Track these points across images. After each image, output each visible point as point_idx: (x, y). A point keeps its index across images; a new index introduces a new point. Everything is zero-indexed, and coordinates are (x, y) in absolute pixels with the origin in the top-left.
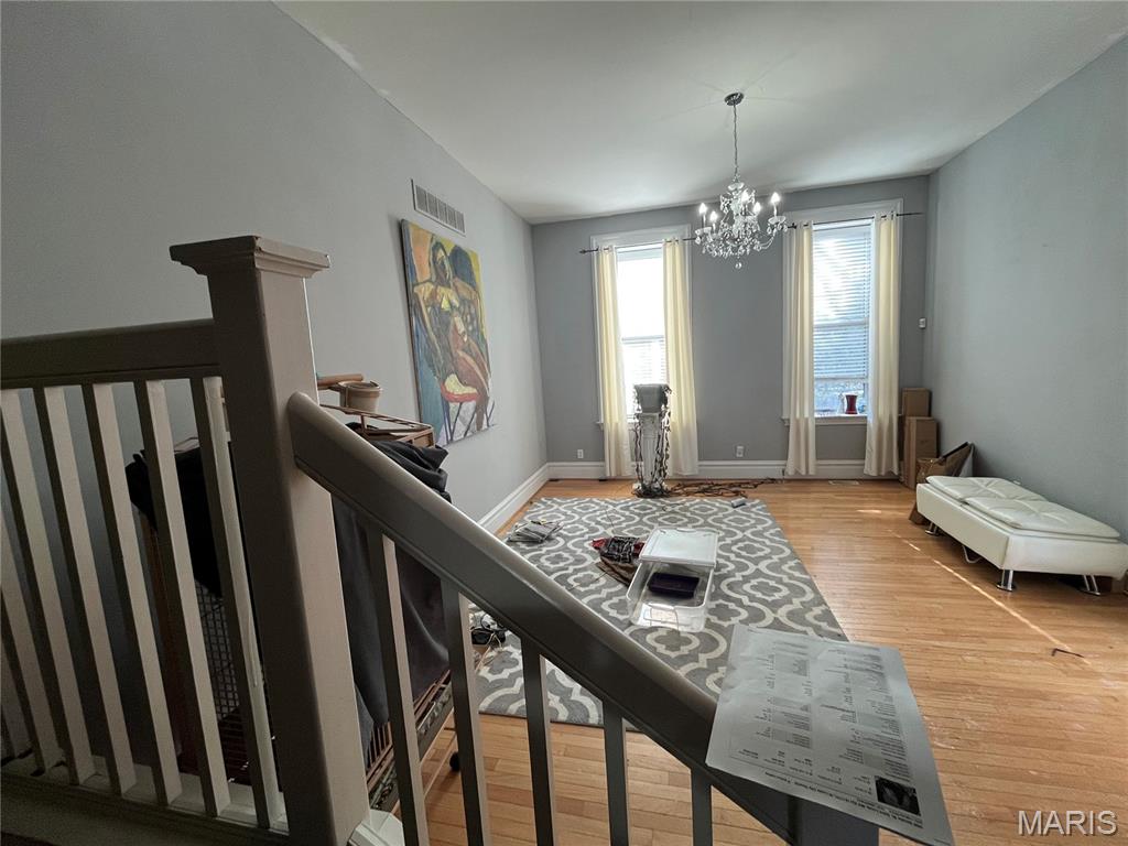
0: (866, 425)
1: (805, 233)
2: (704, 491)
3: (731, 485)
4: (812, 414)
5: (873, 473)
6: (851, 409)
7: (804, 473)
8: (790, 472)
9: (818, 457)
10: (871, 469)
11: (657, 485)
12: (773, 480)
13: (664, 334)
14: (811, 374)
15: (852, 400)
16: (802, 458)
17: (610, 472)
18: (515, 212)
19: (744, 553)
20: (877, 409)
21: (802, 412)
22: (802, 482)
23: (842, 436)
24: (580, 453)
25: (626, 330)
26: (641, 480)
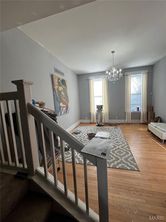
0: (140, 113)
1: (129, 77)
2: (110, 125)
3: (115, 124)
4: (130, 110)
5: (142, 122)
6: (138, 110)
7: (129, 122)
8: (126, 122)
9: (131, 119)
10: (141, 121)
11: (100, 124)
12: (123, 124)
13: (102, 95)
14: (130, 103)
15: (138, 108)
16: (128, 119)
17: (92, 122)
18: (74, 72)
19: (115, 136)
20: (143, 110)
21: (128, 111)
22: (128, 124)
23: (136, 115)
24: (87, 118)
25: (95, 95)
26: (98, 123)
